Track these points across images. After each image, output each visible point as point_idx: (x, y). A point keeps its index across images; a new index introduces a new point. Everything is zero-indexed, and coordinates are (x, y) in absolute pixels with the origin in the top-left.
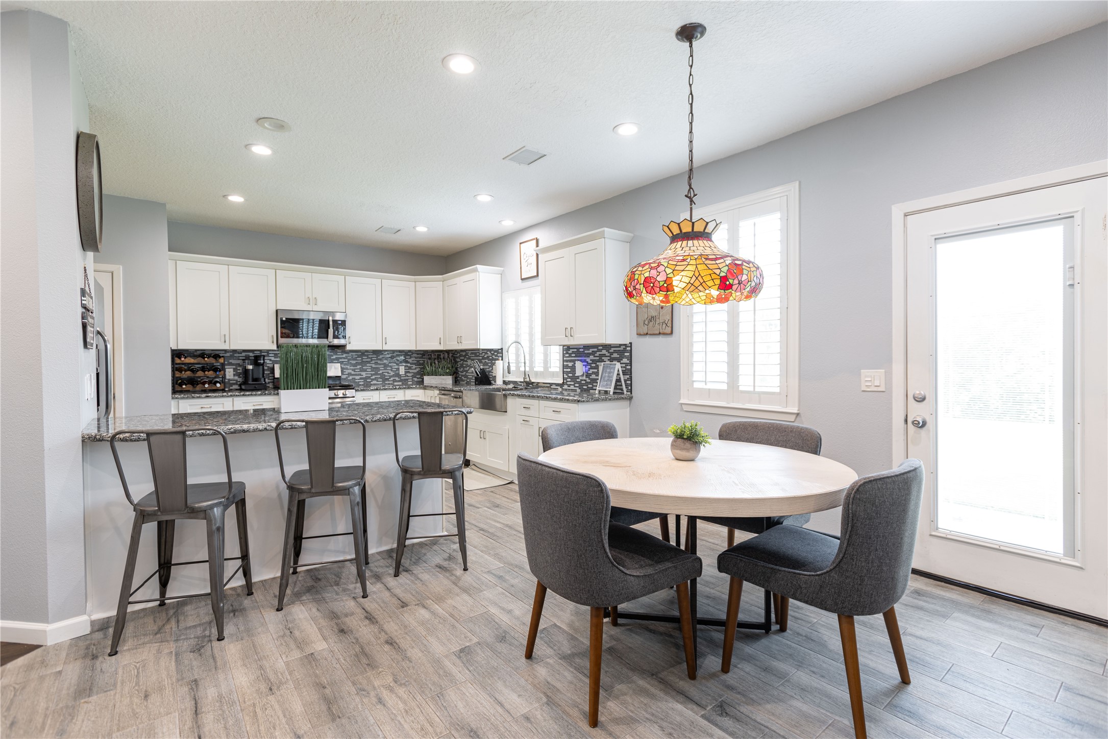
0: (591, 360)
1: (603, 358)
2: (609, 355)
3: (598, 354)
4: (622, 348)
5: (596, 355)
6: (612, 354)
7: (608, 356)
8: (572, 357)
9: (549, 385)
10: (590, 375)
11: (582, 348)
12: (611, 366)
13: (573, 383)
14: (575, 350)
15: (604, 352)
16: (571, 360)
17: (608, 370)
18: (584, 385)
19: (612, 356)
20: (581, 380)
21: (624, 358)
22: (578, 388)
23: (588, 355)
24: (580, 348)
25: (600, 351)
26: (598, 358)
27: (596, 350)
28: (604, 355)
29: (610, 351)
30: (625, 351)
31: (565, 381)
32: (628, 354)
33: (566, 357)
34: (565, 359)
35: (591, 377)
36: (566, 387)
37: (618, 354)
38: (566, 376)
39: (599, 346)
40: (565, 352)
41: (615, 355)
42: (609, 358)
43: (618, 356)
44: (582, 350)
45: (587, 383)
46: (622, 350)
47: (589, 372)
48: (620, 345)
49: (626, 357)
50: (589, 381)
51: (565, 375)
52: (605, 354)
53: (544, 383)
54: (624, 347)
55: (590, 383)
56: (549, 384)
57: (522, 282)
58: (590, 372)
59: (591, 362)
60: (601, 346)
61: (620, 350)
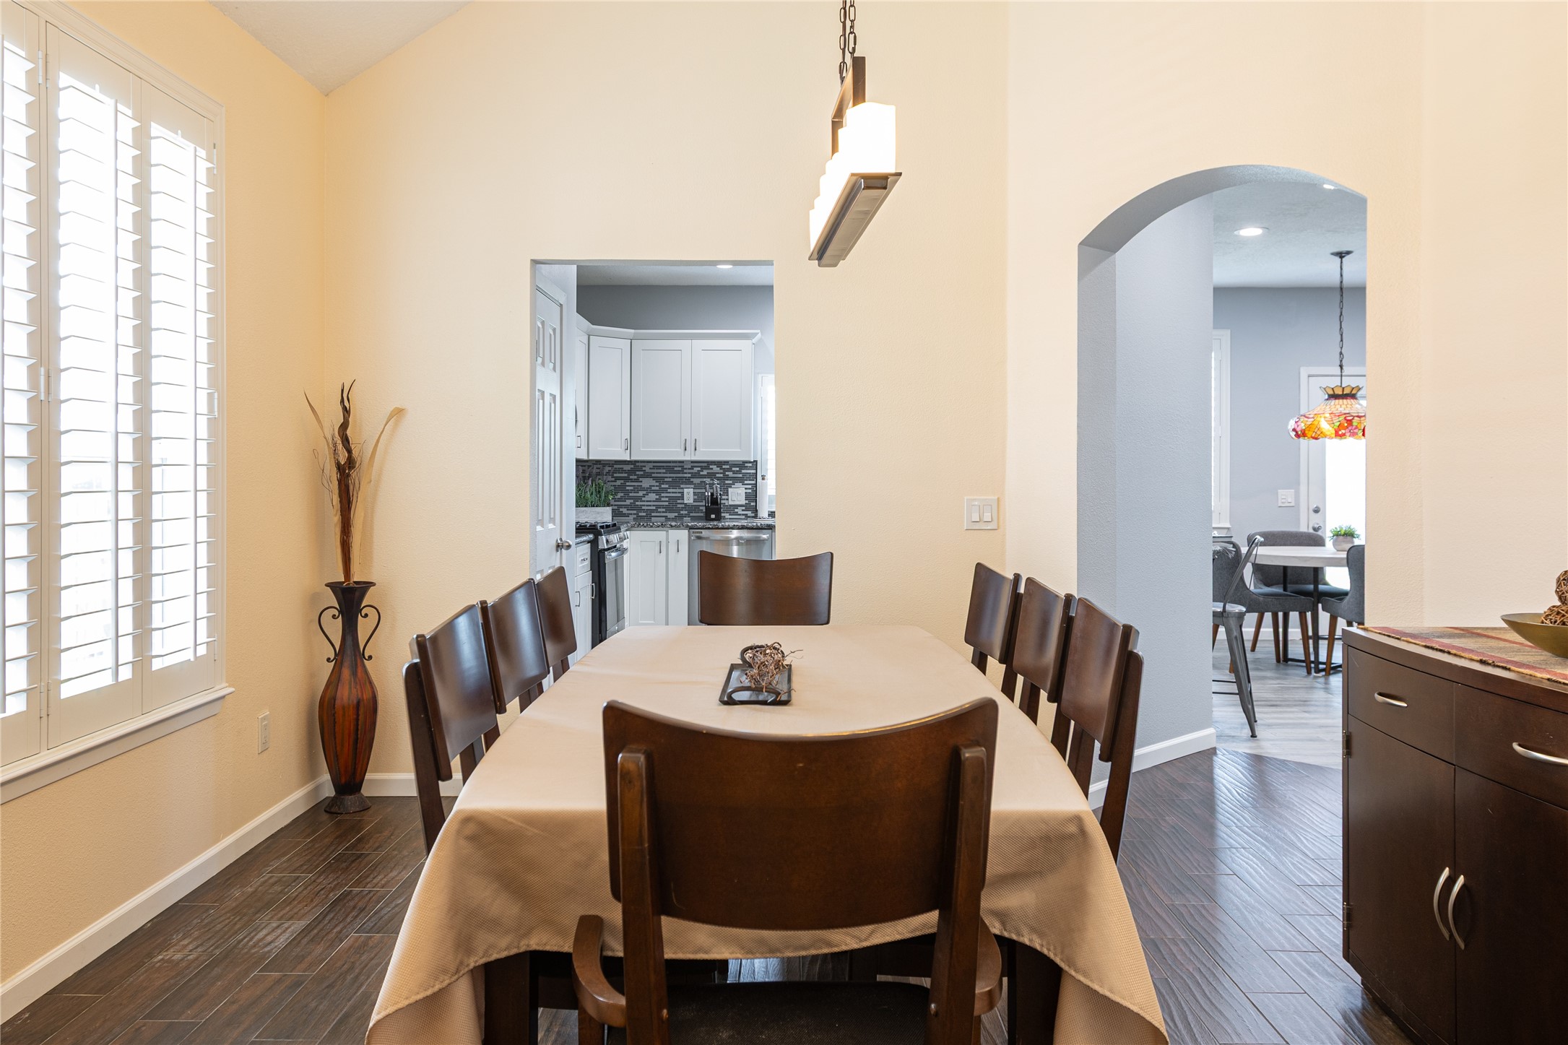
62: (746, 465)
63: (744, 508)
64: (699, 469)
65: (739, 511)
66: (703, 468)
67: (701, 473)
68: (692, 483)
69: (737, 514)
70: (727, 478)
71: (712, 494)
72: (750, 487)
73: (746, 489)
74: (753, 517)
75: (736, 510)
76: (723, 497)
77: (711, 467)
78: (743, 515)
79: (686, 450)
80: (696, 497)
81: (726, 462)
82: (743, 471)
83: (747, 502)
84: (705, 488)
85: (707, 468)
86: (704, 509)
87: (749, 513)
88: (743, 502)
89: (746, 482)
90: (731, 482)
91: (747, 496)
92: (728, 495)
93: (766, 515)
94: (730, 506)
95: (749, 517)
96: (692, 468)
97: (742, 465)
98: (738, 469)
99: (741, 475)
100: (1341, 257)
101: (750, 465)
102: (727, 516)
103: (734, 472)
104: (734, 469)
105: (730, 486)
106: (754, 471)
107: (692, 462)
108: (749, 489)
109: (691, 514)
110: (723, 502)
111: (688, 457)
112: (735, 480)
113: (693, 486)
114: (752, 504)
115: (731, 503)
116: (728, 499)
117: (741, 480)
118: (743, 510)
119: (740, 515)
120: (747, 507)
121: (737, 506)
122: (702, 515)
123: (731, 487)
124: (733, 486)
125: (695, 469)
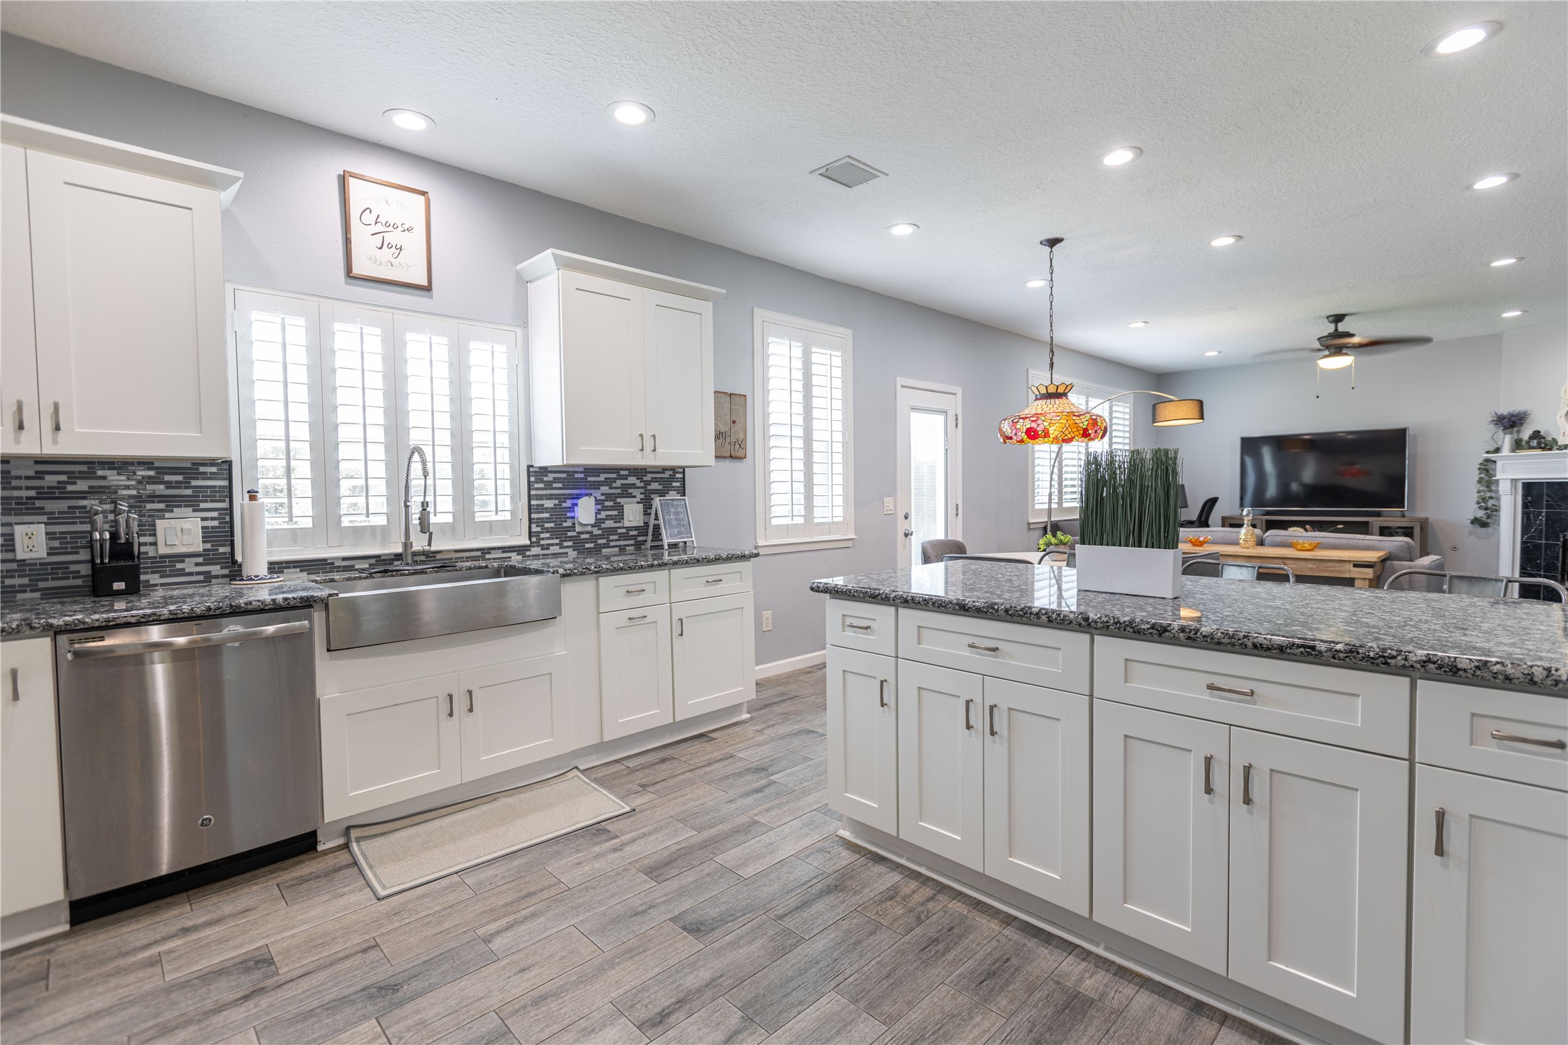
0: (602, 494)
1: (630, 491)
2: (642, 485)
3: (619, 483)
4: (667, 474)
5: (614, 485)
6: (648, 483)
7: (642, 488)
8: (555, 489)
9: (479, 553)
10: (603, 521)
11: (581, 472)
12: (675, 503)
13: (557, 541)
14: (564, 475)
15: (632, 480)
16: (551, 495)
17: (672, 510)
18: (586, 541)
19: (649, 487)
20: (578, 533)
21: (672, 490)
22: (572, 549)
23: (597, 486)
24: (577, 472)
25: (626, 477)
26: (619, 491)
27: (615, 476)
28: (633, 486)
29: (645, 478)
30: (672, 479)
31: (534, 539)
32: (678, 484)
33: (537, 489)
34: (533, 492)
35: (603, 526)
36: (536, 551)
37: (659, 485)
38: (534, 528)
39: (622, 469)
40: (532, 479)
41: (655, 486)
42: (642, 490)
43: (661, 487)
44: (582, 476)
45: (593, 538)
46: (667, 478)
47: (599, 517)
48: (664, 469)
49: (675, 489)
50: (600, 532)
51: (534, 526)
52: (635, 484)
53: (456, 551)
54: (671, 473)
55: (601, 537)
56: (478, 550)
57: (346, 283)
58: (603, 515)
59: (603, 498)
60: (626, 469)
61: (664, 478)
62: (202, 469)
63: (200, 560)
64: (64, 478)
65: (189, 566)
66: (73, 478)
67: (70, 488)
68: (40, 511)
69: (182, 573)
70: (153, 498)
71: (114, 536)
72: (215, 514)
73: (203, 519)
74: (224, 576)
75: (179, 566)
76: (143, 539)
77: (100, 473)
78: (198, 573)
79: (21, 427)
80: (56, 544)
81: (147, 463)
82: (194, 483)
83: (208, 546)
84: (93, 523)
85: (90, 475)
86: (85, 570)
87: (215, 569)
88: (198, 546)
89: (203, 505)
90: (162, 506)
91: (207, 535)
92: (155, 535)
93: (263, 570)
94: (164, 557)
95: (217, 577)
96: (40, 475)
97: (192, 469)
98: (180, 478)
99: (189, 492)
100: (1052, 247)
101: (214, 469)
102: (155, 579)
103: (169, 485)
104: (167, 478)
105: (160, 514)
106: (225, 483)
107: (39, 461)
108: (213, 519)
109: (41, 585)
110: (143, 549)
111: (29, 445)
112: (171, 503)
113: (44, 518)
114: (222, 550)
115: (163, 550)
116: (155, 544)
117: (192, 503)
118: (197, 564)
119: (191, 574)
120: (208, 557)
121: (181, 557)
122: (79, 582)
123: (163, 518)
124: (167, 515)
125: (48, 477)
